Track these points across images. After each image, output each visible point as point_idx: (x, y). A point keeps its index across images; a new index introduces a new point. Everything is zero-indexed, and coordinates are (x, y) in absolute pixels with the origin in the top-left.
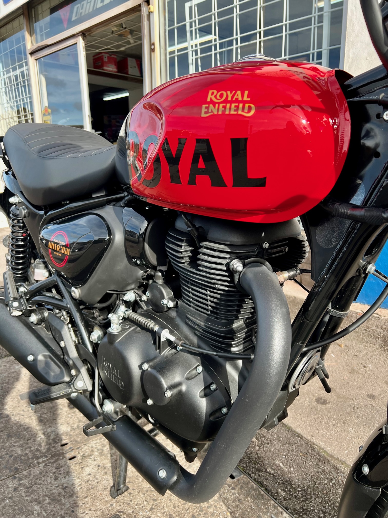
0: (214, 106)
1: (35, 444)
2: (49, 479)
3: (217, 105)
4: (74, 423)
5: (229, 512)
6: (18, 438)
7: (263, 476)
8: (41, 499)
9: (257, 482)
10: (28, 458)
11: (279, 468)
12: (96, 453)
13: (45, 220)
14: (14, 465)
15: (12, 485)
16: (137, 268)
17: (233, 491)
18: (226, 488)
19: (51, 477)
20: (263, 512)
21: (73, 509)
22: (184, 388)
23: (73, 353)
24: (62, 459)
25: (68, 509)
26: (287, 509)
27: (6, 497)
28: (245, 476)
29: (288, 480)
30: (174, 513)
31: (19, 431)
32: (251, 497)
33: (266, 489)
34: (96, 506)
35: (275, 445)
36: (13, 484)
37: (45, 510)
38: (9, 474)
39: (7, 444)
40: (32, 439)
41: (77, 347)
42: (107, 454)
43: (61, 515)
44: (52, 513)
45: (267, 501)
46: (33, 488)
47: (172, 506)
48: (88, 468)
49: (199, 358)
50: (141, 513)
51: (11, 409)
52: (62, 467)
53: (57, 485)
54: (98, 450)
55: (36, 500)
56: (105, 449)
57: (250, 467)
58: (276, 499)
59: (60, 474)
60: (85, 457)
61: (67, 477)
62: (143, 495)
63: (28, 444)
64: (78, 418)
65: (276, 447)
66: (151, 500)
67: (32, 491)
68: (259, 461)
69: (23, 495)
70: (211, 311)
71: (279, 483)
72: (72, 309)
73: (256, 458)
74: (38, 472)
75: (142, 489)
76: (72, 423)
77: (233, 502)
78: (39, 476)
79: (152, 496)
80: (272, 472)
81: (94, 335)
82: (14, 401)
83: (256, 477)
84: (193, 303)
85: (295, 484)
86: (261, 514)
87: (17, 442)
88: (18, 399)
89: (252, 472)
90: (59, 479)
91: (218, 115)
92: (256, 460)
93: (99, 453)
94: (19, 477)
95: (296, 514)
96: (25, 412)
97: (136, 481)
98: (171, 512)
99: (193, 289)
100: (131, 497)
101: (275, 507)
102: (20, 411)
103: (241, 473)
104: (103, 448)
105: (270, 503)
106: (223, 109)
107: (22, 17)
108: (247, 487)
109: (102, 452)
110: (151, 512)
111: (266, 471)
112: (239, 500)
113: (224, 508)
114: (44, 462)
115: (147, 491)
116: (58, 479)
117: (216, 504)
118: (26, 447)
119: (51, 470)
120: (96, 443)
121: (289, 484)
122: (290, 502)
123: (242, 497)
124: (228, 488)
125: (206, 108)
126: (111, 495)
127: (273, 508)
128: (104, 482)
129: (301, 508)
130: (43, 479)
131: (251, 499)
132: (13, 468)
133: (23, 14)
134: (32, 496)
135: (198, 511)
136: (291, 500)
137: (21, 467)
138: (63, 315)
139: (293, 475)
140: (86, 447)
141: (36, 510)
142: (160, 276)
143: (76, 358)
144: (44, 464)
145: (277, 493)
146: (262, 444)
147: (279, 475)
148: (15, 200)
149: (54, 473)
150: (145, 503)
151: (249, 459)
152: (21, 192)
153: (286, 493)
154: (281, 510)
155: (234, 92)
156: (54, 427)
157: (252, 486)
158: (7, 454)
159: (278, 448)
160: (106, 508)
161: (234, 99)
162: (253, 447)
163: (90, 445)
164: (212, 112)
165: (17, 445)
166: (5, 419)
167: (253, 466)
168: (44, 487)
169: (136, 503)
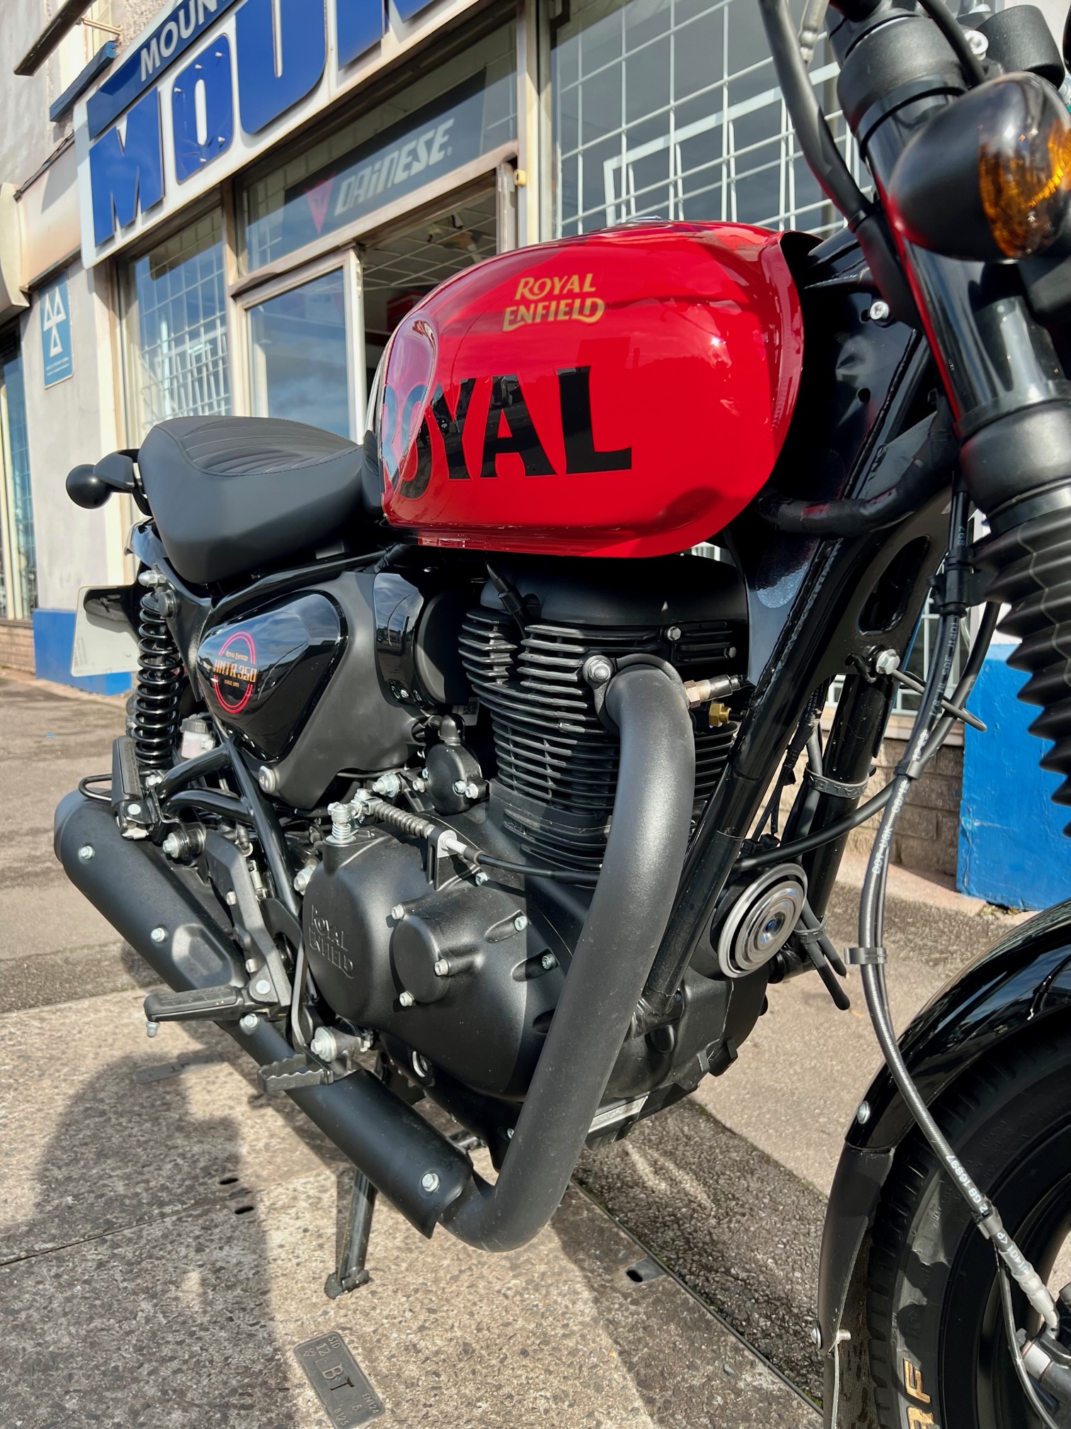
0: (528, 309)
1: (159, 1175)
2: (183, 1249)
3: (532, 306)
4: (258, 1139)
5: (616, 1350)
6: (121, 1161)
7: (718, 1282)
8: (159, 1288)
9: (700, 1292)
10: (140, 1204)
11: (762, 1268)
12: (304, 1204)
13: (212, 616)
14: (105, 1215)
15: (94, 1256)
16: (401, 710)
17: (633, 1308)
18: (616, 1301)
19: (188, 1246)
20: (703, 1358)
21: (230, 1315)
22: (479, 960)
23: (254, 919)
24: (220, 1210)
25: (220, 1313)
26: (767, 1356)
27: (77, 1280)
28: (671, 1279)
29: (784, 1296)
30: (477, 1342)
31: (125, 1145)
32: (678, 1325)
33: (721, 1311)
34: (287, 1311)
35: (761, 1219)
36: (97, 1254)
37: (164, 1313)
38: (91, 1233)
39: (94, 1171)
40: (155, 1164)
41: (263, 906)
42: (330, 1207)
43: (202, 1324)
44: (181, 1319)
45: (719, 1337)
46: (144, 1264)
47: (473, 1327)
48: (279, 1232)
49: (523, 899)
50: (395, 1335)
51: (113, 1101)
52: (216, 1226)
53: (200, 1263)
54: (309, 1197)
55: (146, 1290)
56: (326, 1196)
57: (685, 1260)
58: (742, 1334)
59: (212, 1241)
60: (275, 1209)
61: (227, 1248)
62: (405, 1299)
63: (141, 1173)
64: (269, 1129)
65: (764, 1223)
66: (424, 1311)
67: (140, 1270)
68: (713, 1250)
69: (118, 1277)
70: (555, 793)
71: (757, 1300)
72: (258, 818)
73: (704, 1243)
74: (160, 1233)
75: (405, 1286)
76: (253, 1137)
77: (629, 1331)
78: (161, 1241)
79: (426, 1301)
80: (743, 1275)
81: (303, 878)
82: (122, 1085)
83: (699, 1282)
84: (518, 778)
85: (799, 1307)
86: (699, 1362)
87: (119, 1168)
88: (132, 1081)
89: (690, 1270)
90: (207, 1250)
91: (533, 324)
92: (706, 1247)
93: (311, 1204)
94: (112, 1240)
95: (792, 1370)
96: (145, 1107)
97: (393, 1267)
98: (469, 1339)
99: (516, 744)
100: (376, 1301)
101: (736, 1350)
102: (134, 1105)
103: (661, 1270)
104: (321, 1195)
105: (725, 1341)
106: (544, 312)
107: (218, 212)
108: (672, 1302)
109: (318, 1203)
110: (419, 1334)
111: (727, 1272)
112: (644, 1328)
113: (605, 1341)
114: (174, 1213)
115: (416, 1291)
116: (204, 1250)
117: (585, 1331)
118: (139, 1179)
119: (192, 1232)
120: (306, 1183)
121: (782, 1304)
122: (779, 1342)
123: (653, 1322)
124: (622, 1299)
125: (513, 313)
126: (326, 1291)
127: (731, 1351)
128: (314, 1264)
129: (804, 1358)
130: (169, 1247)
131: (676, 1329)
132: (101, 1221)
133: (221, 203)
134: (139, 1281)
135: (538, 1342)
136: (781, 1338)
137: (120, 1221)
138: (239, 837)
139: (799, 1287)
140: (280, 1190)
141: (142, 1311)
142: (452, 728)
143: (260, 930)
144: (174, 1218)
145: (747, 1320)
146: (728, 1214)
147: (760, 1283)
148: (152, 578)
149: (198, 1237)
150: (408, 1315)
151: (688, 1241)
152: (167, 560)
153: (772, 1322)
154: (751, 1357)
155: (566, 278)
156: (208, 1143)
157: (686, 1301)
158: (93, 1192)
159: (768, 1227)
160: (312, 1318)
161: (565, 291)
162: (703, 1219)
163: (291, 1187)
164: (523, 319)
165: (117, 1176)
166: (97, 1120)
167: (696, 1258)
168: (170, 1265)
169: (385, 1313)
